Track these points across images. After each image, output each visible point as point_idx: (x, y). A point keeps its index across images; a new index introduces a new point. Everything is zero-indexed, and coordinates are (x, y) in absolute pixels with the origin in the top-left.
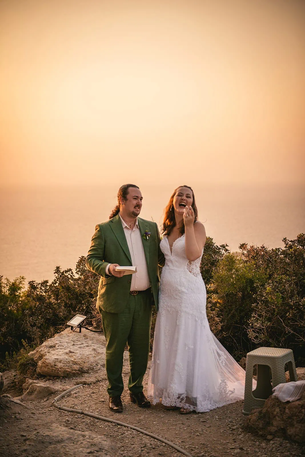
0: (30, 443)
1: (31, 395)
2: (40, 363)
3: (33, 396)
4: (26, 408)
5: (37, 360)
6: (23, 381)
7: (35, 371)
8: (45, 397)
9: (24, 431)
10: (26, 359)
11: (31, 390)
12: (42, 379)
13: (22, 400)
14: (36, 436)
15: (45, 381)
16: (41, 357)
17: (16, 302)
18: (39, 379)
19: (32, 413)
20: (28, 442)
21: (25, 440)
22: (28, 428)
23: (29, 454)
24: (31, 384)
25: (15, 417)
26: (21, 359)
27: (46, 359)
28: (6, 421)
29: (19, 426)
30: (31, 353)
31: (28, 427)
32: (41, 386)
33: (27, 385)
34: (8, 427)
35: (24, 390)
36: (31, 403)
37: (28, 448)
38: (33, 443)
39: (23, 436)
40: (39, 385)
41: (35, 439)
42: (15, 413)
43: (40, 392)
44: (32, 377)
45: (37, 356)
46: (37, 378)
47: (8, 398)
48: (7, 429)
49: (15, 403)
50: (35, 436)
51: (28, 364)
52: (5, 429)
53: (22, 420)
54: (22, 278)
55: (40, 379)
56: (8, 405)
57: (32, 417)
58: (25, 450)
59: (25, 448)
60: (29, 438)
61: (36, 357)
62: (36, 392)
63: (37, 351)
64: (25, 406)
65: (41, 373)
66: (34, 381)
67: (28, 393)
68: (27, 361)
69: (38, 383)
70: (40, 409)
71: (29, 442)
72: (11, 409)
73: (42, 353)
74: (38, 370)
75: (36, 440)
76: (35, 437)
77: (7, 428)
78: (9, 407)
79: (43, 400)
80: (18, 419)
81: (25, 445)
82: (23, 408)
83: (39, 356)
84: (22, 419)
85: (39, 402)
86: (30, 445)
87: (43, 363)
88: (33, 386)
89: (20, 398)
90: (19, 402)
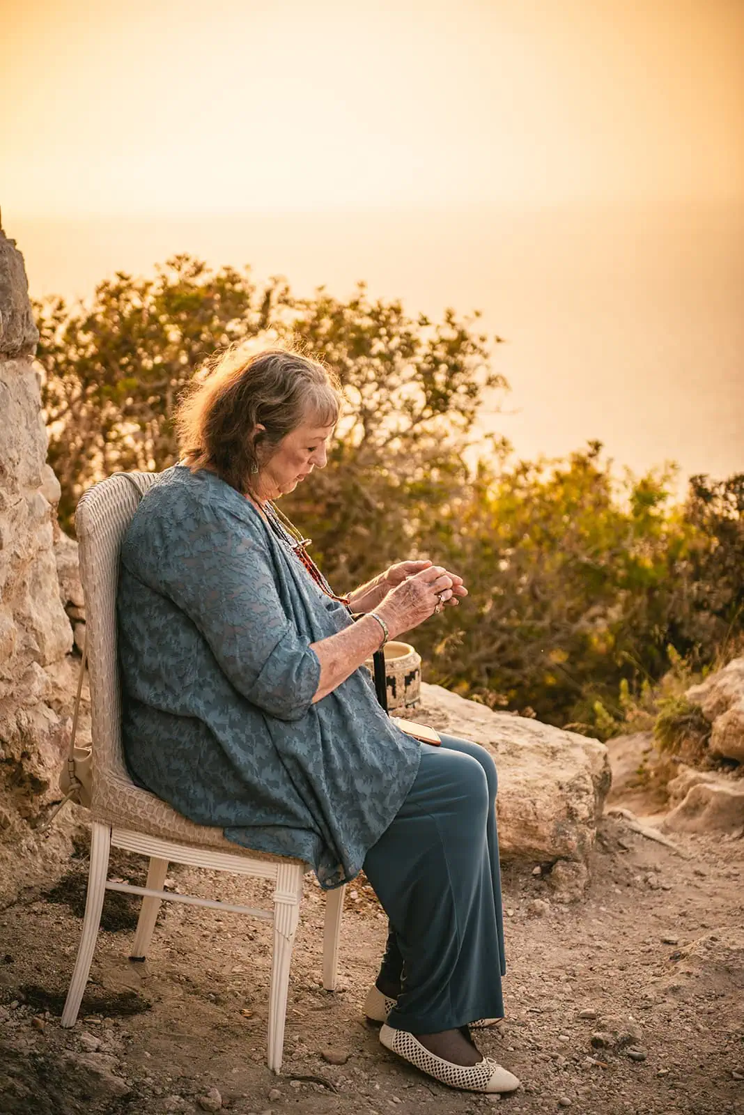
0: (688, 969)
1: (692, 815)
2: (720, 723)
3: (699, 820)
4: (677, 855)
5: (711, 712)
6: (667, 773)
7: (706, 744)
8: (733, 825)
9: (671, 926)
10: (678, 706)
11: (692, 800)
12: (726, 769)
13: (666, 830)
14: (709, 949)
15: (736, 779)
16: (723, 705)
17: (652, 538)
18: (717, 770)
19: (697, 873)
20: (682, 966)
21: (676, 958)
22: (684, 919)
23: (686, 1003)
24: (693, 783)
25: (646, 880)
26: (663, 706)
27: (739, 713)
28: (618, 891)
29: (657, 911)
30: (695, 689)
31: (684, 915)
32: (722, 794)
33: (682, 785)
34: (625, 911)
35: (671, 799)
36: (692, 839)
37: (683, 982)
38: (696, 971)
39: (667, 942)
40: (716, 788)
41: (705, 957)
42: (646, 869)
43: (719, 810)
44: (695, 763)
45: (713, 699)
46: (712, 768)
47: (626, 821)
48: (622, 916)
49: (645, 836)
50: (705, 950)
51: (686, 722)
52: (617, 915)
53: (664, 892)
54: (673, 466)
55: (720, 770)
56: (624, 842)
57: (696, 886)
58: (675, 990)
59: (675, 981)
60: (687, 954)
61: (708, 704)
62: (707, 810)
63: (712, 687)
64: (674, 850)
65: (725, 754)
66: (704, 775)
67: (684, 809)
68: (682, 714)
69: (712, 782)
70: (720, 863)
71: (688, 965)
72: (634, 854)
73: (727, 692)
74: (715, 743)
75: (706, 962)
76: (705, 953)
77: (621, 912)
78: (625, 848)
79: (730, 834)
80: (651, 888)
81: (673, 973)
82: (670, 855)
83: (719, 703)
84: (664, 889)
85: (717, 841)
86: (689, 974)
87: (730, 723)
88: (698, 791)
89: (659, 819)
90: (656, 834)
